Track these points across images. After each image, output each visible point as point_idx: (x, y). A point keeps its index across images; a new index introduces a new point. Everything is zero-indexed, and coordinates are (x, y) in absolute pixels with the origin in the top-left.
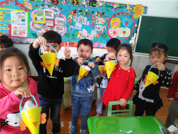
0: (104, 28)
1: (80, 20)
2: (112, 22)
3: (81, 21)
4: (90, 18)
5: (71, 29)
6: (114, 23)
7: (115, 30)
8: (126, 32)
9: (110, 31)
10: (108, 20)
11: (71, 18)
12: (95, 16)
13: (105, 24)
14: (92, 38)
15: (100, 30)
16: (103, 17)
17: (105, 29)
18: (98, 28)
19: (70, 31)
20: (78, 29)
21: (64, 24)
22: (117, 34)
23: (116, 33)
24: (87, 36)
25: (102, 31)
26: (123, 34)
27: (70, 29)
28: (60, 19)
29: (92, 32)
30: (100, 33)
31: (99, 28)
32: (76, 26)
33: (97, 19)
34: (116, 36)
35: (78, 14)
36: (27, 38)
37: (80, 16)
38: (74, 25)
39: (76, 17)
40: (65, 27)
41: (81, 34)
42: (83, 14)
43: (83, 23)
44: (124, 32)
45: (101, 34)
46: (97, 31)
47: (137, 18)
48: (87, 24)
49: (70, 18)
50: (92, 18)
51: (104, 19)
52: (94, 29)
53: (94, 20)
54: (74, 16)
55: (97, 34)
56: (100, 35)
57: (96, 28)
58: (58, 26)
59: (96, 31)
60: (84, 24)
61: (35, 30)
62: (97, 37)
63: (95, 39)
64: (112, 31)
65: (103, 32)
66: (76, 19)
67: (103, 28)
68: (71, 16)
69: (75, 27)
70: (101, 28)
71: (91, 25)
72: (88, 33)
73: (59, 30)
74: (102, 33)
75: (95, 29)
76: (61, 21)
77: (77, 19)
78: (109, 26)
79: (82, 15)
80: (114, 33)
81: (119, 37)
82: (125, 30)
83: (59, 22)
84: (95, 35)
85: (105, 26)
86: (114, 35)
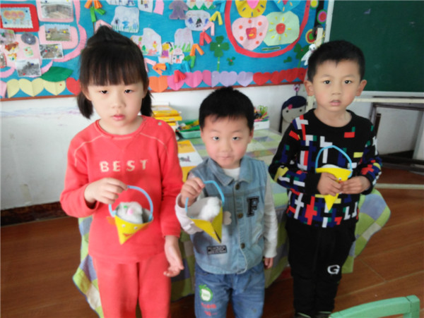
0: (217, 19)
3: (132, 2)
7: (250, 22)
8: (287, 28)
9: (235, 27)
13: (219, 5)
14: (178, 56)
15: (203, 28)
17: (220, 22)
18: (195, 21)
20: (127, 30)
21: (74, 16)
22: (258, 35)
23: (255, 33)
24: (160, 51)
25: (209, 29)
26: (276, 35)
29: (175, 38)
30: (204, 39)
31: (199, 21)
32: (117, 22)
34: (257, 43)
38: (112, 17)
40: (79, 26)
43: (142, 7)
44: (280, 28)
45: (208, 41)
46: (193, 31)
48: (155, 11)
52: (184, 26)
55: (195, 41)
56: (205, 43)
57: (190, 21)
58: (52, 27)
59: (191, 33)
60: (146, 10)
62: (196, 53)
63: (190, 60)
64: (241, 27)
65: (212, 32)
67: (213, 18)
69: (113, 22)
70: (207, 20)
71: (170, 14)
72: (162, 43)
73: (59, 39)
74: (209, 36)
75: (187, 23)
76: (58, 8)
78: (232, 10)
80: (251, 35)
81: (267, 46)
82: (282, 21)
83: (53, 11)
84: (189, 45)
85: (217, 12)
86: (251, 41)
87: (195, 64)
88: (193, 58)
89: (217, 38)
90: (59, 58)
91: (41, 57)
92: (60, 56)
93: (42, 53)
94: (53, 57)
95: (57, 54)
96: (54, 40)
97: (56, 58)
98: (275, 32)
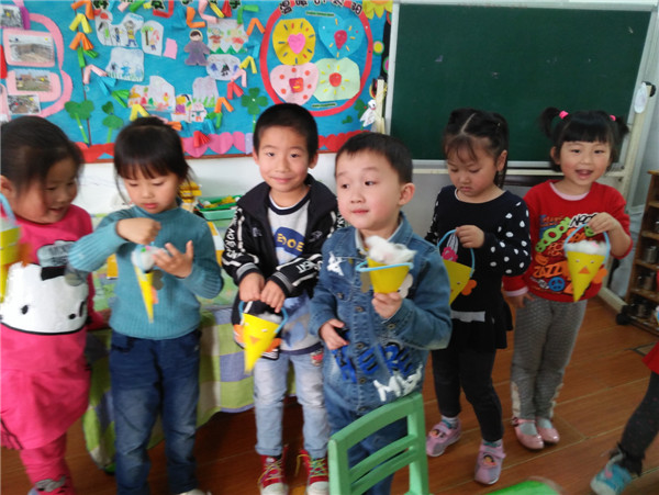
0: (249, 66)
1: (132, 37)
2: (278, 36)
3: (134, 42)
4: (179, 26)
5: (90, 80)
6: (286, 40)
7: (294, 70)
8: (343, 79)
9: (274, 76)
10: (262, 30)
11: (86, 29)
12: (197, 13)
13: (251, 48)
14: (198, 113)
15: (231, 76)
16: (236, 18)
17: (254, 70)
18: (220, 68)
19: (88, 89)
20: (127, 78)
21: (56, 59)
22: (305, 88)
23: (301, 85)
24: (173, 105)
25: (240, 78)
26: (330, 88)
27: (86, 80)
28: (28, 38)
29: (194, 89)
30: (232, 91)
31: (226, 68)
32: (113, 67)
33: (210, 27)
34: (305, 97)
35: (114, 9)
37: (128, 17)
38: (107, 61)
39: (108, 22)
40: (62, 72)
41: (144, 101)
42: (141, 6)
43: (147, 49)
44: (335, 79)
45: (238, 93)
46: (217, 81)
47: (380, 13)
48: (166, 54)
49: (79, 28)
50: (185, 23)
51: (242, 27)
52: (206, 74)
53: (195, 34)
54: (98, 21)
55: (220, 94)
56: (234, 96)
57: (214, 67)
58: (25, 72)
59: (214, 83)
60: (153, 52)
62: (222, 109)
63: (215, 118)
64: (282, 77)
65: (244, 83)
66: (108, 32)
67: (244, 64)
68: (81, 18)
69: (108, 69)
70: (236, 67)
71: (186, 58)
72: (176, 95)
73: (34, 89)
74: (240, 89)
75: (209, 71)
76: (34, 48)
77: (113, 33)
78: (269, 55)
79: (135, 11)
80: (295, 87)
81: (318, 102)
82: (336, 71)
83: (27, 52)
84: (213, 99)
85: (249, 57)
86: (296, 94)
87: (222, 123)
88: (219, 115)
89: (250, 90)
91: (10, 113)
92: (37, 110)
93: (10, 107)
94: (27, 112)
95: (32, 108)
96: (28, 90)
98: (329, 84)
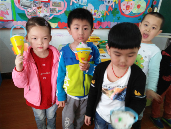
0: (116, 1)
5: (72, 4)
7: (128, 3)
8: (141, 6)
9: (122, 4)
14: (99, 15)
15: (110, 4)
17: (117, 3)
18: (107, 2)
19: (71, 7)
20: (82, 4)
22: (130, 9)
23: (129, 8)
24: (93, 13)
26: (137, 9)
29: (99, 8)
30: (110, 9)
31: (109, 2)
34: (129, 11)
36: (13, 20)
40: (65, 2)
44: (139, 6)
45: (112, 10)
46: (106, 6)
52: (103, 3)
55: (106, 9)
56: (110, 11)
58: (55, 1)
61: (22, 9)
64: (124, 5)
65: (114, 6)
67: (114, 1)
70: (112, 2)
72: (94, 9)
74: (112, 8)
80: (127, 8)
81: (133, 13)
82: (139, 4)
84: (104, 11)
86: (127, 10)
87: (106, 19)
88: (105, 16)
89: (115, 9)
90: (56, 14)
91: (50, 13)
92: (57, 13)
93: (50, 11)
94: (54, 13)
95: (56, 12)
96: (56, 6)
97: (55, 14)
98: (137, 8)
